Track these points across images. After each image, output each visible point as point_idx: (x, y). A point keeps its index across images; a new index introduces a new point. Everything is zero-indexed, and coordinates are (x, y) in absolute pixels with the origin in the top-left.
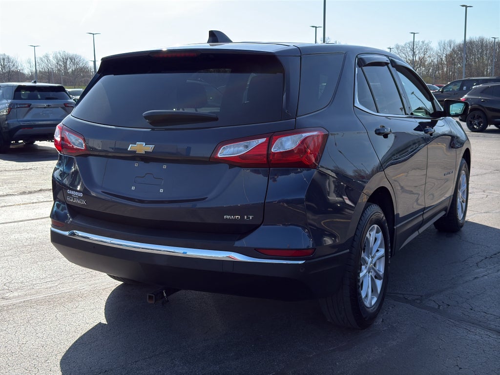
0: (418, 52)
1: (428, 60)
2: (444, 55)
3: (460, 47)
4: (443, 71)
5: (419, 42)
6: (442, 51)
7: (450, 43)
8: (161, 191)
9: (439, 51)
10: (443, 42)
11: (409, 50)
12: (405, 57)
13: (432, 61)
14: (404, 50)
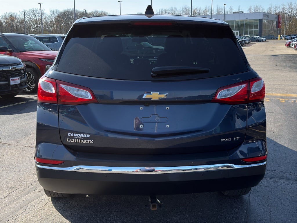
0: (37, 15)
1: (44, 21)
2: (54, 18)
3: (62, 14)
4: (54, 27)
5: (37, 9)
6: (52, 16)
7: (56, 11)
8: (168, 126)
9: (51, 16)
10: (52, 10)
11: (32, 13)
12: (30, 18)
13: (47, 21)
14: (29, 13)
